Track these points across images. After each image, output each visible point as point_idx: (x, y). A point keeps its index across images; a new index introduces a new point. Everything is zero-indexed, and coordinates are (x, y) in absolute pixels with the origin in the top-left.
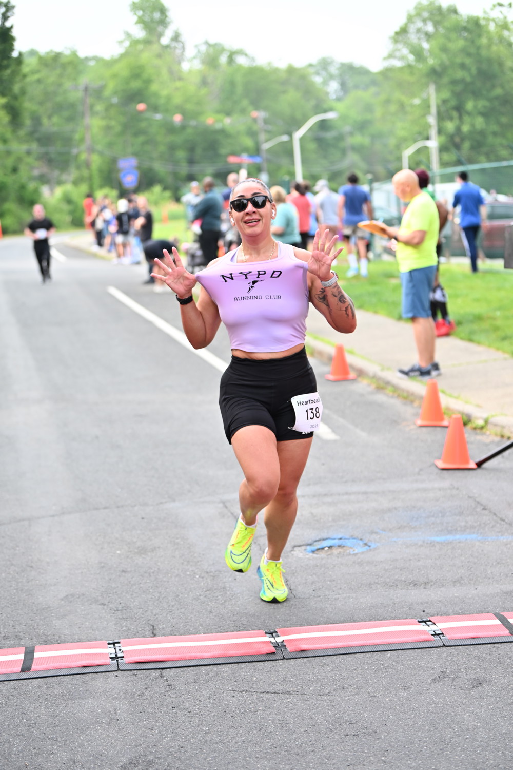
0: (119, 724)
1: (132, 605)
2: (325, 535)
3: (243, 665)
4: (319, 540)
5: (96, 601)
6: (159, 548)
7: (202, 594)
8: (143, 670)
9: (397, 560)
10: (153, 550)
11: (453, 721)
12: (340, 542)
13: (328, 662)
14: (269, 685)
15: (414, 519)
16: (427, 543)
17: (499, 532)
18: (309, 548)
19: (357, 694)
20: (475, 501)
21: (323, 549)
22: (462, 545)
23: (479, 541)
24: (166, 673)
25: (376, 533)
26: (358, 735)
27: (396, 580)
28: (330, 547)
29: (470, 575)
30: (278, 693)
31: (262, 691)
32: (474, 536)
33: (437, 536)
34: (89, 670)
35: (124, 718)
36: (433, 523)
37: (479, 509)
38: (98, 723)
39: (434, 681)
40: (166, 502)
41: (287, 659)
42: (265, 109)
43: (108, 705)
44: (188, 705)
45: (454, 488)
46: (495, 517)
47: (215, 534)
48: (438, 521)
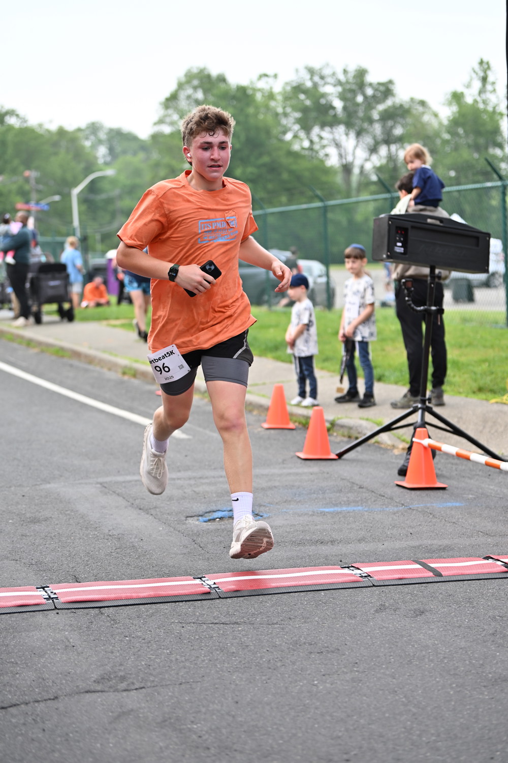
0: (76, 649)
1: (45, 561)
2: (214, 508)
3: (181, 604)
4: (210, 512)
5: (7, 558)
6: (51, 517)
7: (113, 551)
8: (81, 608)
9: (295, 525)
10: (46, 520)
11: (409, 640)
13: (264, 600)
14: (214, 618)
15: (297, 495)
16: (318, 513)
17: (383, 505)
18: (200, 518)
19: (305, 622)
20: (350, 482)
21: (214, 520)
22: (351, 514)
23: (367, 511)
24: (106, 611)
25: (264, 506)
26: (322, 652)
27: (301, 539)
28: (221, 518)
29: (371, 536)
30: (226, 624)
31: (209, 622)
32: (360, 508)
33: (325, 508)
34: (23, 609)
35: (79, 645)
36: (316, 498)
37: (356, 488)
38: (54, 649)
39: (377, 611)
40: (41, 484)
41: (223, 598)
42: (37, 169)
43: (58, 636)
44: (139, 634)
45: (324, 472)
46: (373, 493)
47: (104, 507)
48: (321, 497)
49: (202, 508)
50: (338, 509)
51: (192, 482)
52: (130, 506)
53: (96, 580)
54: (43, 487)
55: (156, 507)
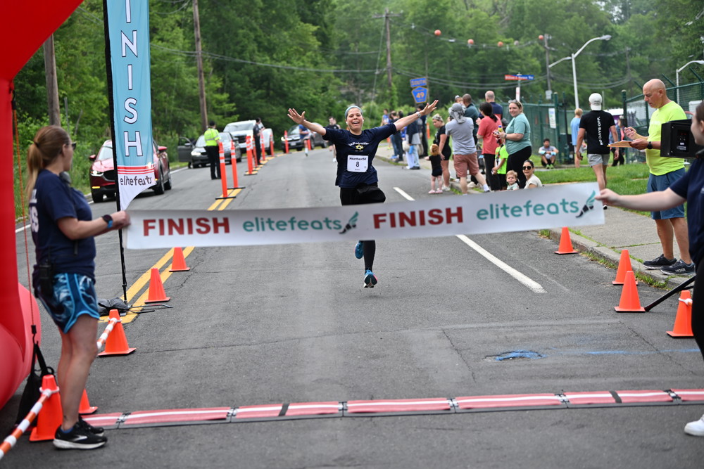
0: (337, 441)
1: (361, 385)
2: (511, 350)
3: (426, 416)
4: (506, 353)
5: (337, 382)
6: (388, 355)
7: (411, 380)
8: (360, 416)
9: (557, 364)
10: (385, 356)
12: (522, 354)
14: (441, 425)
15: (581, 341)
16: (584, 355)
17: (641, 350)
18: (497, 358)
20: (633, 331)
21: (508, 358)
22: (610, 356)
23: (624, 354)
24: (374, 419)
25: (550, 349)
26: (490, 449)
27: (551, 374)
28: (514, 358)
29: (606, 373)
30: (445, 430)
31: (435, 428)
32: (621, 352)
33: (594, 351)
34: (323, 416)
35: (341, 439)
36: (594, 344)
37: (633, 336)
38: (324, 441)
39: (552, 425)
40: (401, 330)
41: (457, 413)
42: (550, 33)
43: (332, 433)
44: (384, 434)
45: (620, 323)
46: (643, 341)
47: (430, 348)
48: (599, 342)
49: (503, 350)
50: (603, 352)
51: (510, 330)
52: (451, 348)
53: (385, 399)
54: (402, 332)
55: (469, 349)
